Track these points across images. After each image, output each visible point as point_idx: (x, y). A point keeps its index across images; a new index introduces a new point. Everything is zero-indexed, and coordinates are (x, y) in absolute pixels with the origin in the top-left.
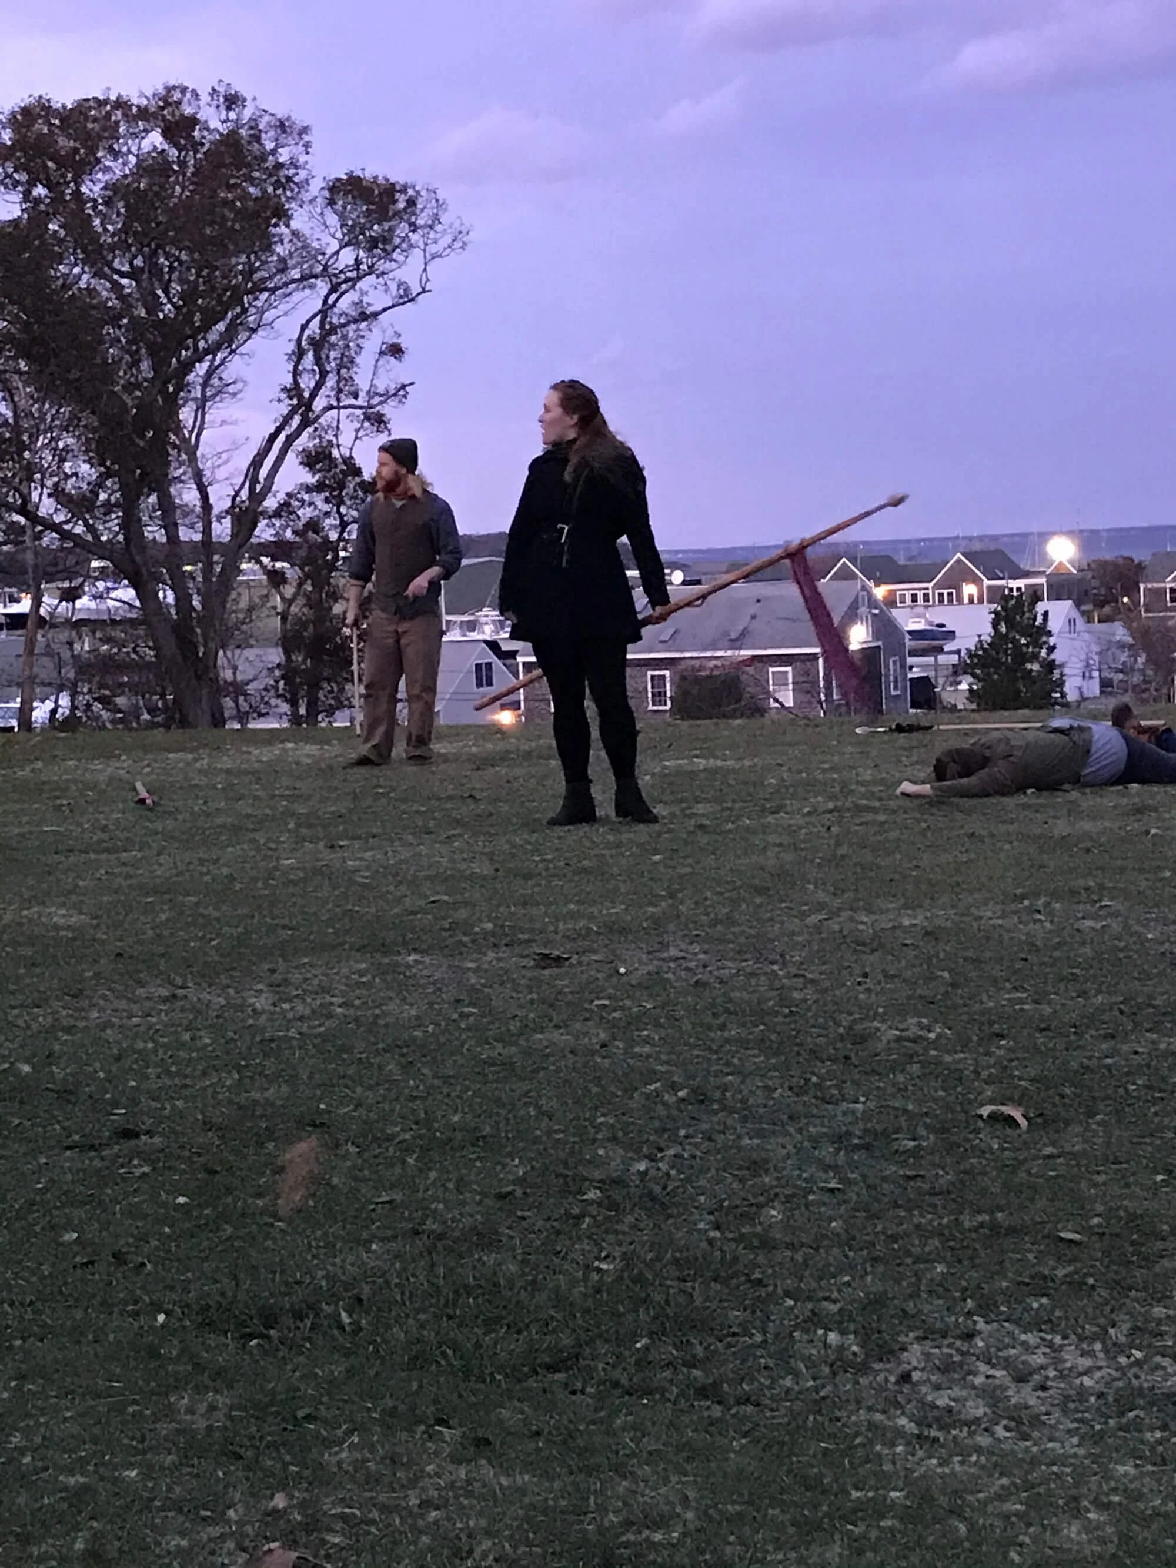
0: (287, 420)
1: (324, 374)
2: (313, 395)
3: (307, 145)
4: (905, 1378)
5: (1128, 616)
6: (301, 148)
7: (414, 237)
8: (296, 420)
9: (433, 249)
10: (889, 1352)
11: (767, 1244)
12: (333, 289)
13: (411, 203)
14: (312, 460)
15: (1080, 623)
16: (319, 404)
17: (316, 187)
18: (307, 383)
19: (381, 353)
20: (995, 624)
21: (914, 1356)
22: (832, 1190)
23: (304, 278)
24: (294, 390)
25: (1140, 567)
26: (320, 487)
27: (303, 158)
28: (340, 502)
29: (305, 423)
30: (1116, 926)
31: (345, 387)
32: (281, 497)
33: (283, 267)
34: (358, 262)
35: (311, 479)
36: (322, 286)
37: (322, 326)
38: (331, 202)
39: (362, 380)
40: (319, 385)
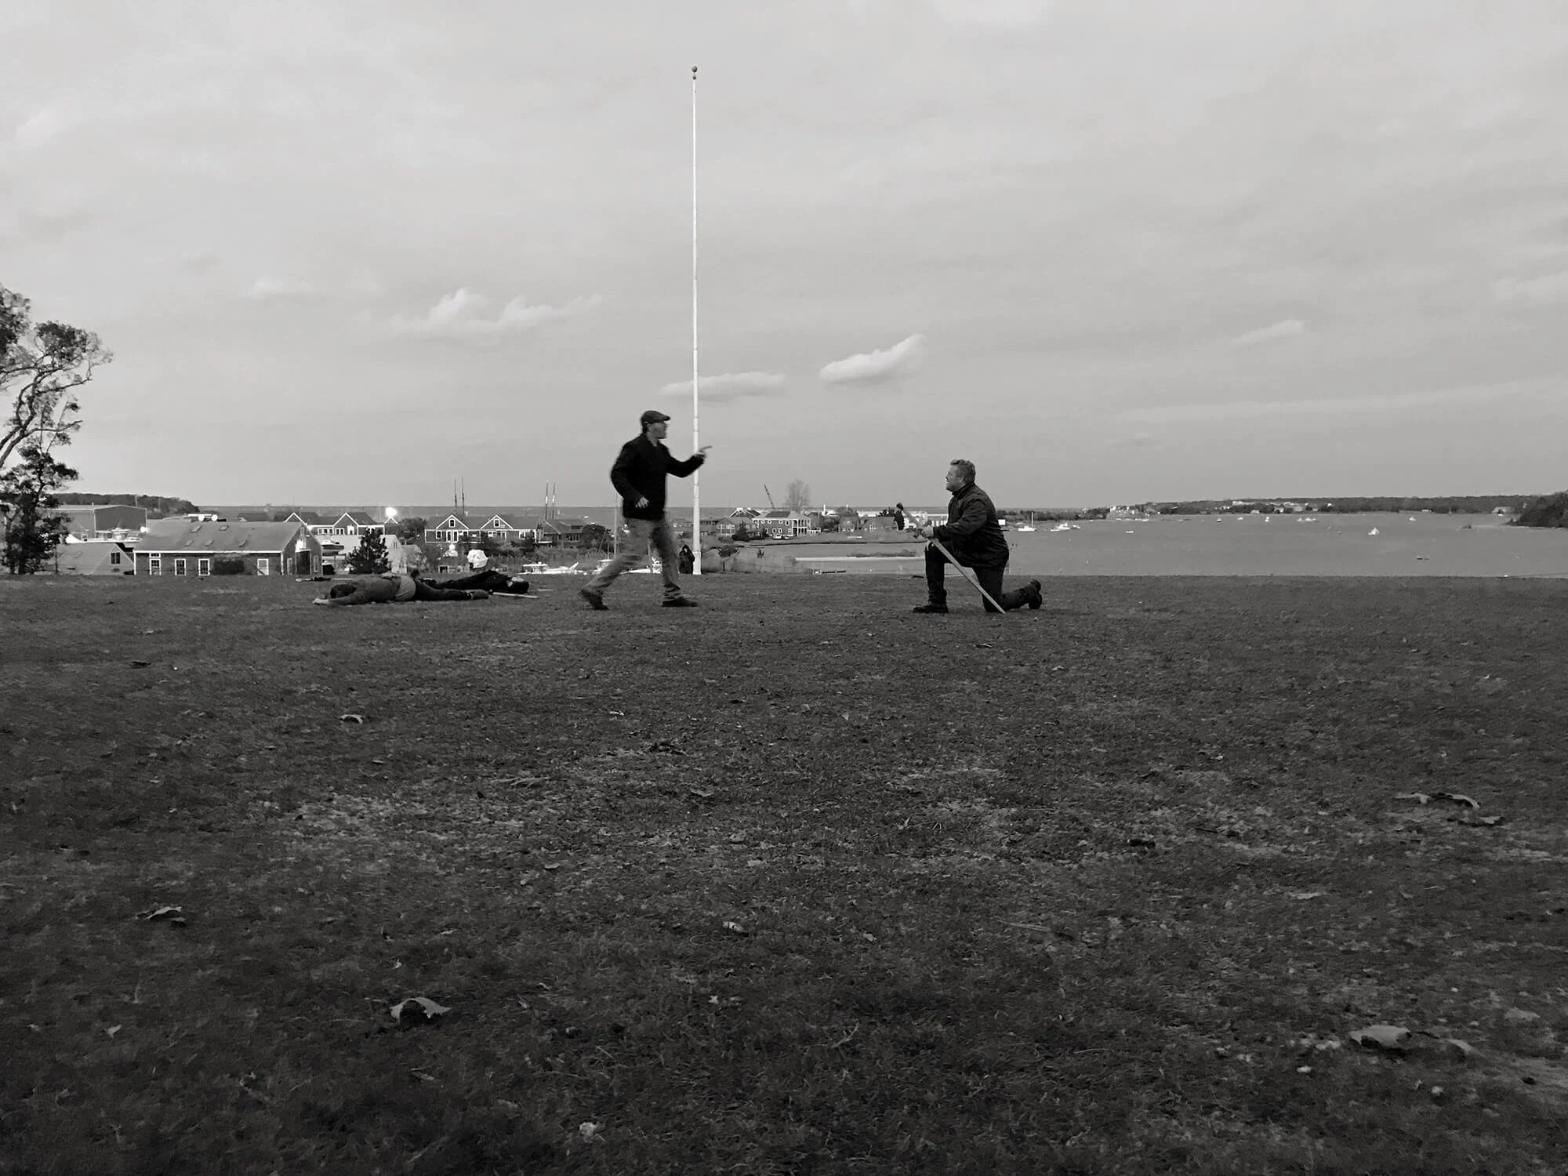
0: (12, 434)
1: (33, 414)
2: (28, 422)
3: (28, 308)
4: (300, 817)
5: (420, 543)
6: (24, 308)
7: (84, 355)
8: (17, 435)
9: (94, 361)
10: (293, 808)
11: (238, 770)
12: (40, 375)
13: (84, 339)
14: (27, 454)
15: (399, 544)
16: (30, 428)
17: (32, 326)
18: (24, 418)
19: (66, 407)
20: (362, 543)
21: (304, 809)
22: (271, 749)
23: (24, 368)
24: (17, 420)
25: (425, 522)
26: (30, 467)
27: (25, 314)
28: (40, 474)
29: (23, 435)
30: (407, 650)
31: (46, 420)
32: (9, 470)
33: (13, 362)
34: (53, 364)
35: (26, 463)
36: (34, 373)
37: (33, 391)
38: (41, 335)
39: (55, 417)
40: (31, 419)
